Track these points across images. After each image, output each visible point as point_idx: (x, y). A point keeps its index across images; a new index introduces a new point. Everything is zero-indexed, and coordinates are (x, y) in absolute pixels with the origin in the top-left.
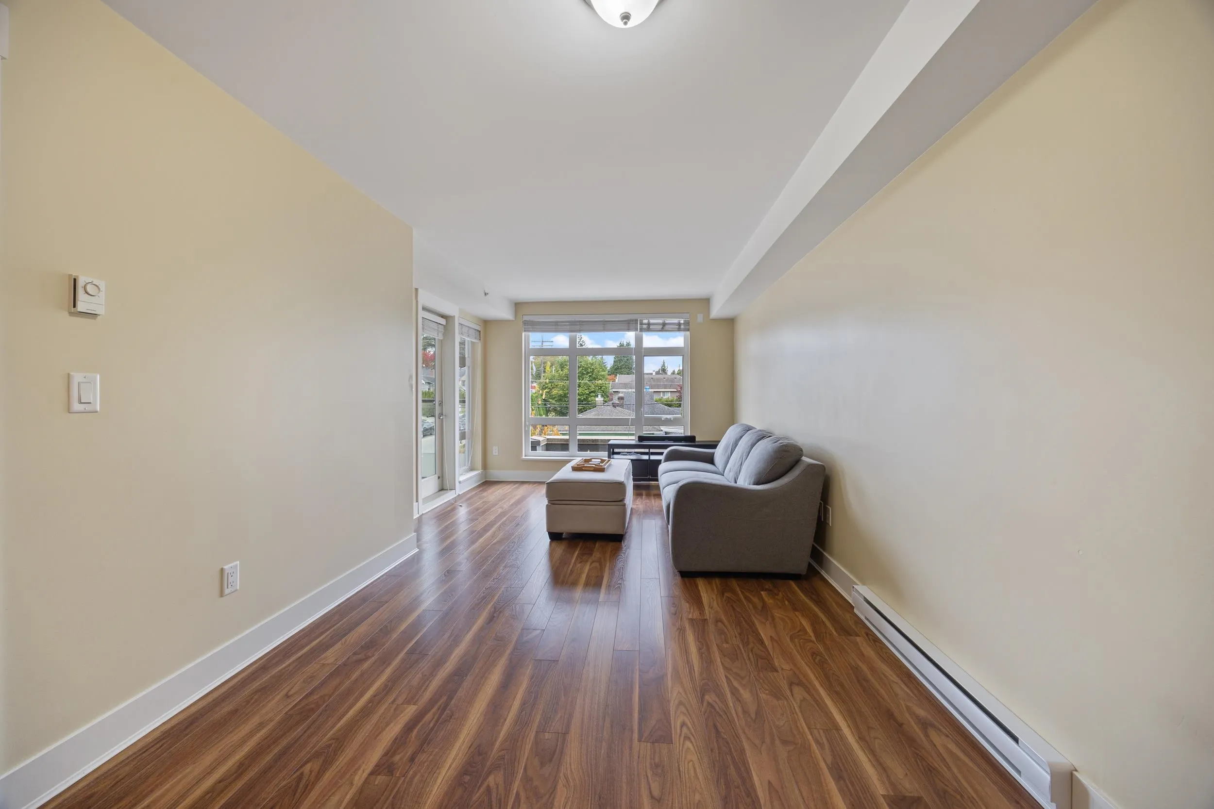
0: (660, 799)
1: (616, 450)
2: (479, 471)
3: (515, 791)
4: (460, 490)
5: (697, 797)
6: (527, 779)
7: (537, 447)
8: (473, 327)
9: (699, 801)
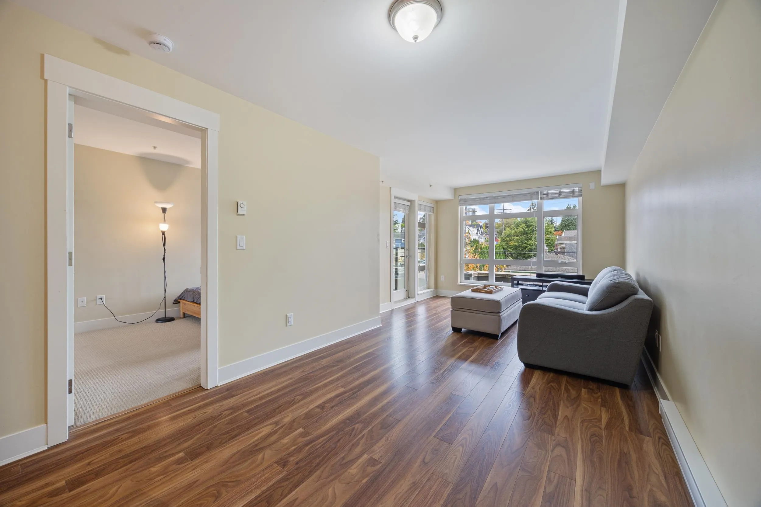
0: (427, 463)
1: (520, 282)
2: (432, 290)
3: (363, 434)
4: (418, 299)
5: (447, 471)
6: (371, 431)
7: (470, 277)
8: (429, 206)
9: (447, 473)
